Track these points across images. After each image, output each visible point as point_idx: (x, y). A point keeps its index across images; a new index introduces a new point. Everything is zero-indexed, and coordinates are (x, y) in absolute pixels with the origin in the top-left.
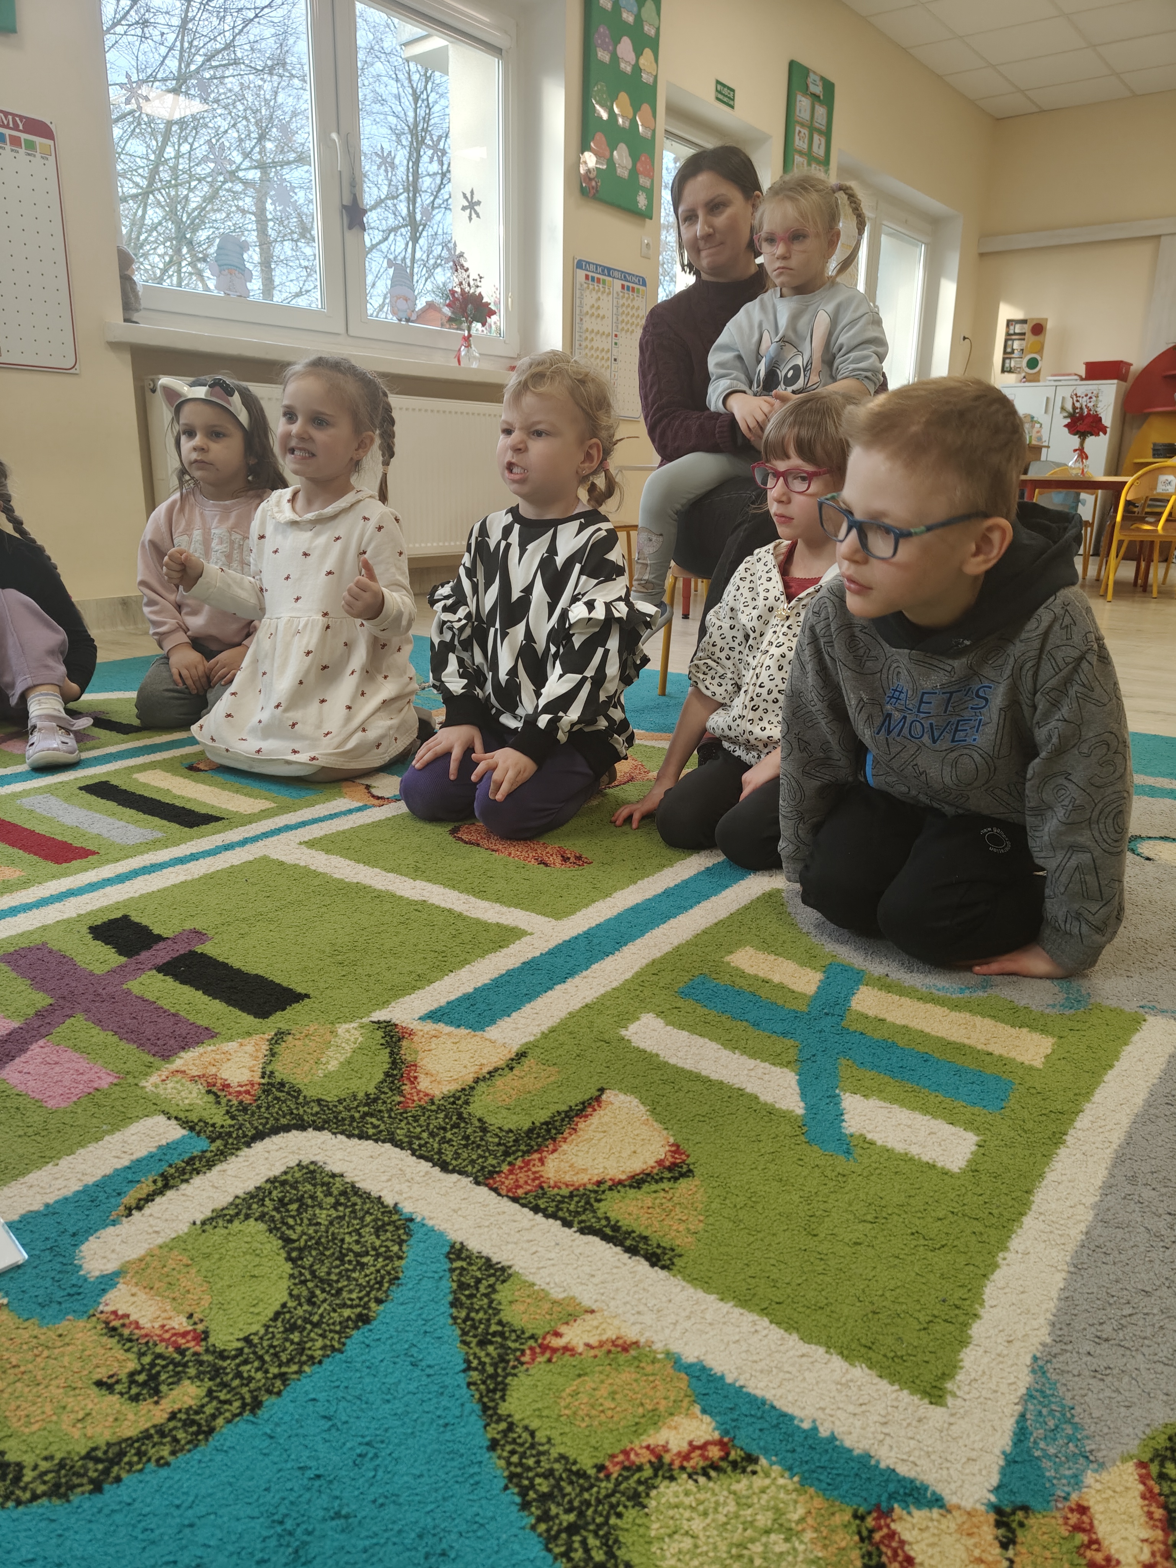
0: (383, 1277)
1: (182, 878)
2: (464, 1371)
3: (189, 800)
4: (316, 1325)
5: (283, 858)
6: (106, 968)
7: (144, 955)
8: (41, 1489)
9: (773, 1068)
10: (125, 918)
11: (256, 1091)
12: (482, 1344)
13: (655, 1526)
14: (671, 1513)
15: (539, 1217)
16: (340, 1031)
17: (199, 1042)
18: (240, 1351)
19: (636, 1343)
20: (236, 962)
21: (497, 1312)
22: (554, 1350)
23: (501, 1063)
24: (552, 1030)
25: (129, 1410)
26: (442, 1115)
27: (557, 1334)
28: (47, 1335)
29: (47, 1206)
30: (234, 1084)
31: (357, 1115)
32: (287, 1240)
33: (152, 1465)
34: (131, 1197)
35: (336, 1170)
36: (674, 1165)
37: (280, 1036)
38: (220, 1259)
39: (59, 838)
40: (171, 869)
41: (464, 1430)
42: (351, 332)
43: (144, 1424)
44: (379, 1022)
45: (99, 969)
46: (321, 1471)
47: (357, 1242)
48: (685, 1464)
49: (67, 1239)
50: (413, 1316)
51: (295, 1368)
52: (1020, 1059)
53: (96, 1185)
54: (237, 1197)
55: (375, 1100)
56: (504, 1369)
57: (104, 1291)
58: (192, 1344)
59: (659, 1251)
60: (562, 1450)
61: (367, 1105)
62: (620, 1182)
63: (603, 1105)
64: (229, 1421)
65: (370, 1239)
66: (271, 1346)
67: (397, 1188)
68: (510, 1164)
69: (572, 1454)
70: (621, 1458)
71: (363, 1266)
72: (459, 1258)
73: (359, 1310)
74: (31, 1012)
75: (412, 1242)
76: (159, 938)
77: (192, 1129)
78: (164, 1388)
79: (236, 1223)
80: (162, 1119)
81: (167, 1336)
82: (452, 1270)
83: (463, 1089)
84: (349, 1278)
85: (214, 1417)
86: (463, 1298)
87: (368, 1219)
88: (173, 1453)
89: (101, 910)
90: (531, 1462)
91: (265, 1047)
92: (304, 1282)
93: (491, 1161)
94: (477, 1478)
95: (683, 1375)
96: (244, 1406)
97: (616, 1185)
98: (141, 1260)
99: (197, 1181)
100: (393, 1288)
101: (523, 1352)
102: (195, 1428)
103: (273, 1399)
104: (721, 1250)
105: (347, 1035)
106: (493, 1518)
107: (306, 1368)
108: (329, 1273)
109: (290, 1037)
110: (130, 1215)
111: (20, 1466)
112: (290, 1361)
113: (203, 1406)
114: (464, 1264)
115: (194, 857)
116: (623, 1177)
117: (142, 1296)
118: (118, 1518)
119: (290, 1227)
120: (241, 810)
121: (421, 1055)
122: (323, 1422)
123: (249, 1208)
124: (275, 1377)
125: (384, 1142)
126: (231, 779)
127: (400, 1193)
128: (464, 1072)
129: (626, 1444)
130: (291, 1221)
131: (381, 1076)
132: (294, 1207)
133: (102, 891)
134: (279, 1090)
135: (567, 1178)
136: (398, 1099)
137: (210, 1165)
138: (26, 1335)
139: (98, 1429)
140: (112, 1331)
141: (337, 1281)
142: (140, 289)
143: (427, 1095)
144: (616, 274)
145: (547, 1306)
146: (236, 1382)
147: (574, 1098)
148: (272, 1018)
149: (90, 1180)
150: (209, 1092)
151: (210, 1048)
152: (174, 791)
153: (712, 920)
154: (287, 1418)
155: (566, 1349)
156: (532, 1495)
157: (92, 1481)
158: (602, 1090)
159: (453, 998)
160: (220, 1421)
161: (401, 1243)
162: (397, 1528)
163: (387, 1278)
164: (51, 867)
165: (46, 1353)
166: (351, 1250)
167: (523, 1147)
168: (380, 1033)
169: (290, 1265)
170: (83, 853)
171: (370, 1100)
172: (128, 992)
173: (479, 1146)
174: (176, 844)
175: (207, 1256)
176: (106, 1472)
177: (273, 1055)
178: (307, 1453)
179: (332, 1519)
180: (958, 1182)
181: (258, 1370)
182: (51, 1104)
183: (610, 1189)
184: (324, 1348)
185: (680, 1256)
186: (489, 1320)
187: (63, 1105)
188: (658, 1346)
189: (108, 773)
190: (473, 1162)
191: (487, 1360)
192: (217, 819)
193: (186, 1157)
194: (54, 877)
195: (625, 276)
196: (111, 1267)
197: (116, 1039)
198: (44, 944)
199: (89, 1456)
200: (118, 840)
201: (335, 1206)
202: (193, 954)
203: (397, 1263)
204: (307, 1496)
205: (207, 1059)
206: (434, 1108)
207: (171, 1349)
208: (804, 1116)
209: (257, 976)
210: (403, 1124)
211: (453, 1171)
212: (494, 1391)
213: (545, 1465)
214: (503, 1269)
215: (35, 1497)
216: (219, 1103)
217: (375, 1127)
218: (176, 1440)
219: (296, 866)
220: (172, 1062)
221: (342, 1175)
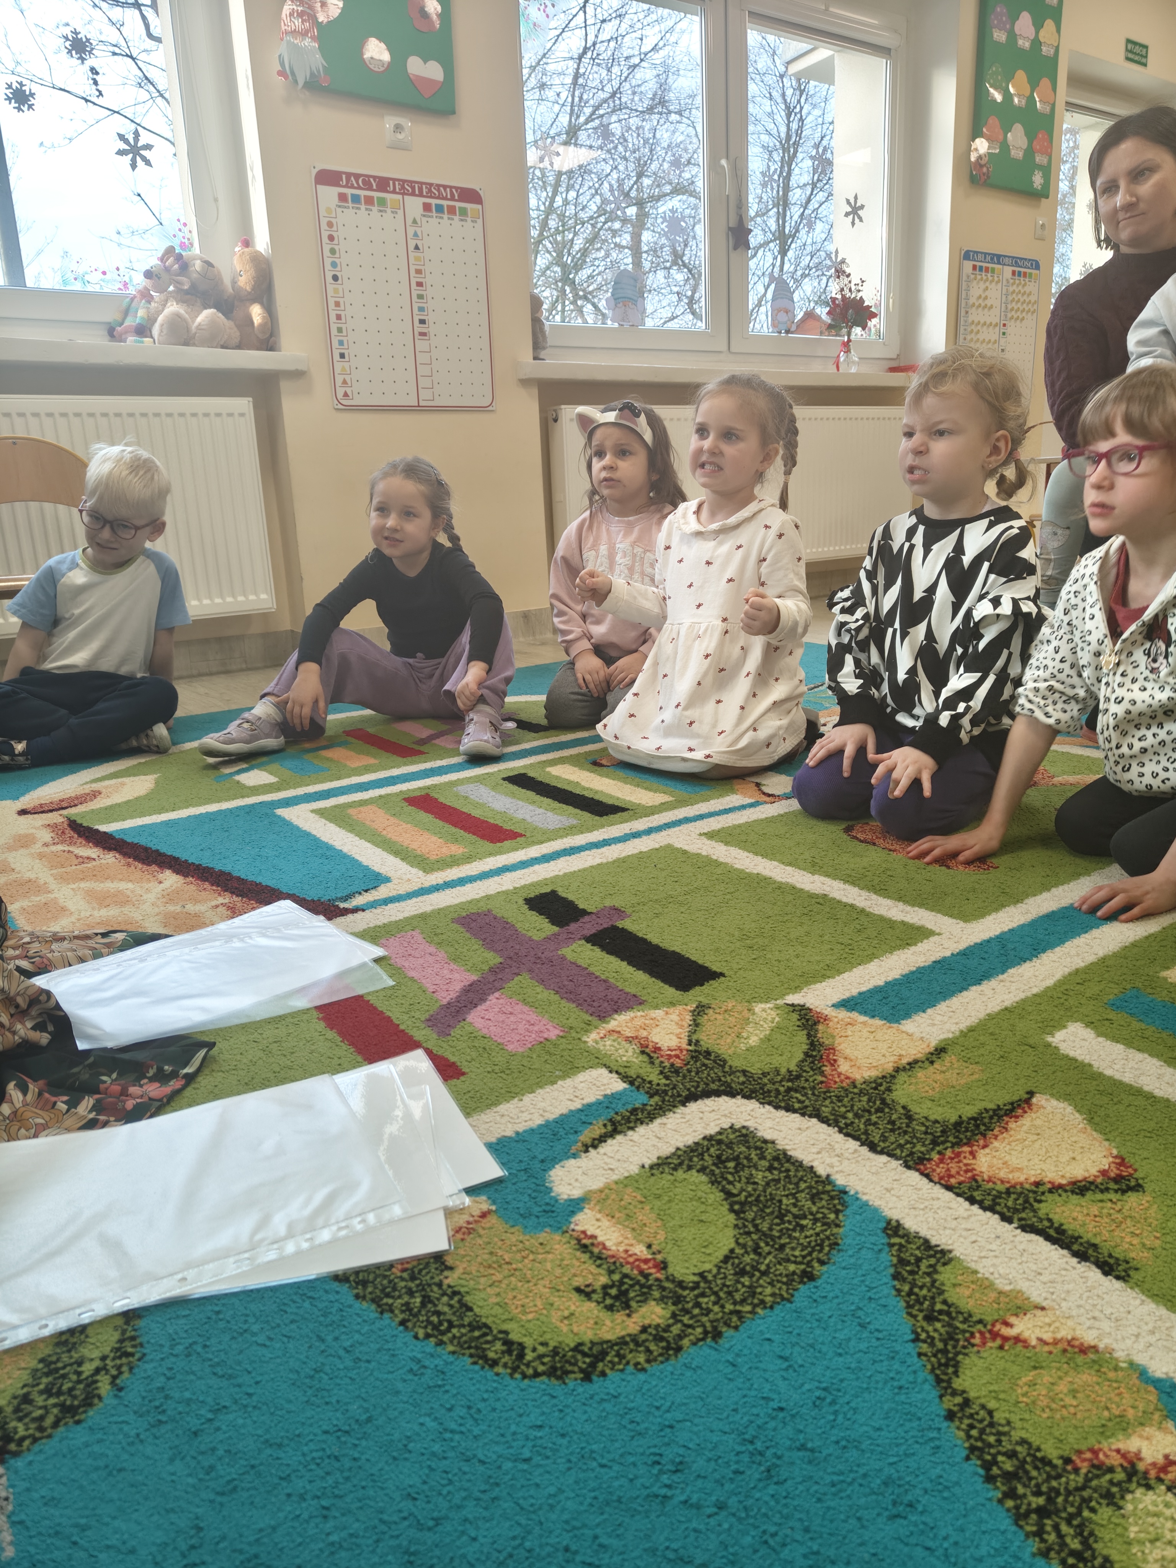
0: (823, 1241)
1: (598, 861)
2: (913, 1341)
3: (597, 792)
4: (764, 1273)
5: (686, 848)
6: (543, 935)
7: (573, 926)
8: (541, 1368)
10: (553, 892)
11: (684, 1055)
12: (929, 1319)
13: (1134, 1529)
14: (1150, 1520)
15: (975, 1208)
16: (757, 1010)
17: (629, 1008)
18: (696, 1286)
19: (1095, 1347)
20: (654, 939)
21: (941, 1292)
22: (1006, 1339)
23: (920, 1056)
24: (971, 1029)
25: (605, 1315)
26: (865, 1099)
27: (1007, 1324)
28: (531, 1242)
29: (517, 1133)
30: (665, 1048)
31: (782, 1089)
32: (728, 1194)
33: (630, 1368)
34: (587, 1135)
35: (768, 1136)
36: (1120, 1177)
37: (700, 1010)
38: (670, 1201)
39: (492, 821)
40: (587, 853)
41: (919, 1396)
42: (734, 349)
43: (619, 1332)
44: (793, 1005)
45: (537, 936)
46: (783, 1405)
47: (795, 1205)
48: (1162, 1475)
49: (537, 1165)
50: (855, 1281)
51: (748, 1308)
53: (556, 1121)
54: (678, 1149)
55: (798, 1077)
56: (955, 1347)
57: (573, 1213)
58: (653, 1271)
59: (1112, 1261)
60: (1024, 1434)
61: (789, 1080)
62: (1060, 1186)
63: (1034, 1109)
64: (694, 1344)
65: (807, 1204)
66: (724, 1285)
67: (828, 1161)
68: (939, 1153)
69: (1035, 1441)
70: (1088, 1455)
71: (803, 1228)
72: (896, 1235)
73: (803, 1267)
74: (486, 968)
75: (848, 1212)
76: (584, 912)
77: (632, 1083)
78: (633, 1304)
79: (680, 1171)
80: (604, 1071)
81: (631, 1260)
82: (890, 1245)
83: (884, 1077)
84: (790, 1236)
85: (680, 1337)
86: (905, 1274)
87: (803, 1185)
88: (648, 1361)
89: (532, 885)
90: (992, 1439)
91: (688, 1018)
92: (749, 1233)
93: (921, 1148)
94: (937, 1443)
95: (1151, 1388)
96: (706, 1333)
97: (1055, 1188)
98: (601, 1191)
99: (641, 1130)
100: (834, 1252)
101: (972, 1335)
102: (664, 1344)
103: (731, 1332)
105: (764, 1015)
106: (957, 1483)
107: (759, 1310)
108: (771, 1229)
109: (711, 1011)
110: (586, 1151)
111: (522, 1347)
112: (743, 1301)
113: (669, 1326)
114: (903, 1241)
115: (606, 843)
116: (1064, 1182)
117: (606, 1222)
118: (608, 1406)
119: (730, 1183)
120: (643, 802)
121: (838, 1040)
122: (779, 1362)
123: (691, 1160)
124: (732, 1312)
125: (810, 1116)
126: (631, 774)
127: (831, 1166)
128: (883, 1060)
129: (1092, 1442)
130: (730, 1177)
131: (802, 1056)
132: (731, 1164)
133: (531, 869)
134: (707, 1058)
135: (1002, 1174)
136: (820, 1078)
137: (651, 1117)
138: (514, 1239)
139: (583, 1328)
140: (584, 1248)
141: (780, 1238)
142: (546, 328)
143: (848, 1078)
144: (1006, 260)
145: (993, 1295)
146: (696, 1311)
147: (1002, 1098)
148: (692, 992)
149: (551, 1117)
150: (643, 1052)
151: (639, 1014)
152: (583, 783)
153: (1141, 933)
154: (746, 1351)
155: (1017, 1339)
156: (995, 1471)
157: (582, 1371)
158: (1031, 1094)
159: (864, 989)
160: (686, 1342)
161: (837, 1212)
162: (862, 1471)
163: (827, 1243)
164: (488, 846)
165: (531, 1257)
166: (788, 1211)
167: (951, 1139)
168: (796, 1016)
169: (733, 1216)
170: (513, 835)
171: (793, 1077)
172: (563, 958)
173: (905, 1132)
174: (590, 830)
175: (658, 1197)
176: (593, 1365)
177: (697, 1025)
178: (768, 1386)
179: (799, 1449)
181: (715, 1303)
182: (510, 1047)
183: (1050, 1191)
184: (773, 1295)
185: (1137, 1269)
186: (933, 1298)
187: (521, 1050)
188: (1120, 1354)
189: (525, 767)
190: (901, 1146)
191: (936, 1335)
192: (623, 810)
193: (630, 1107)
194: (491, 854)
196: (577, 1193)
197: (557, 997)
198: (489, 911)
199: (577, 1349)
200: (540, 825)
201: (770, 1169)
202: (614, 928)
203: (835, 1230)
204: (772, 1424)
205: (638, 1022)
206: (856, 1090)
207: (635, 1272)
209: (674, 953)
210: (827, 1102)
211: (881, 1152)
212: (946, 1365)
213: (1007, 1446)
214: (943, 1252)
215: (536, 1375)
216: (652, 1063)
217: (799, 1102)
218: (648, 1351)
219: (698, 855)
220: (608, 1022)
221: (773, 1142)
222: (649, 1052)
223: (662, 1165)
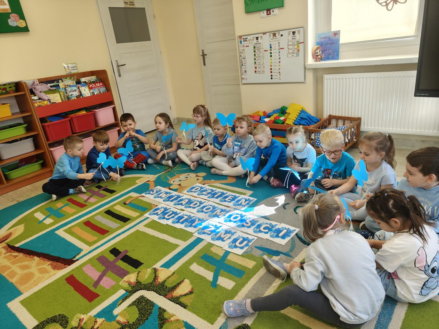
222: (130, 284)
223: (130, 305)
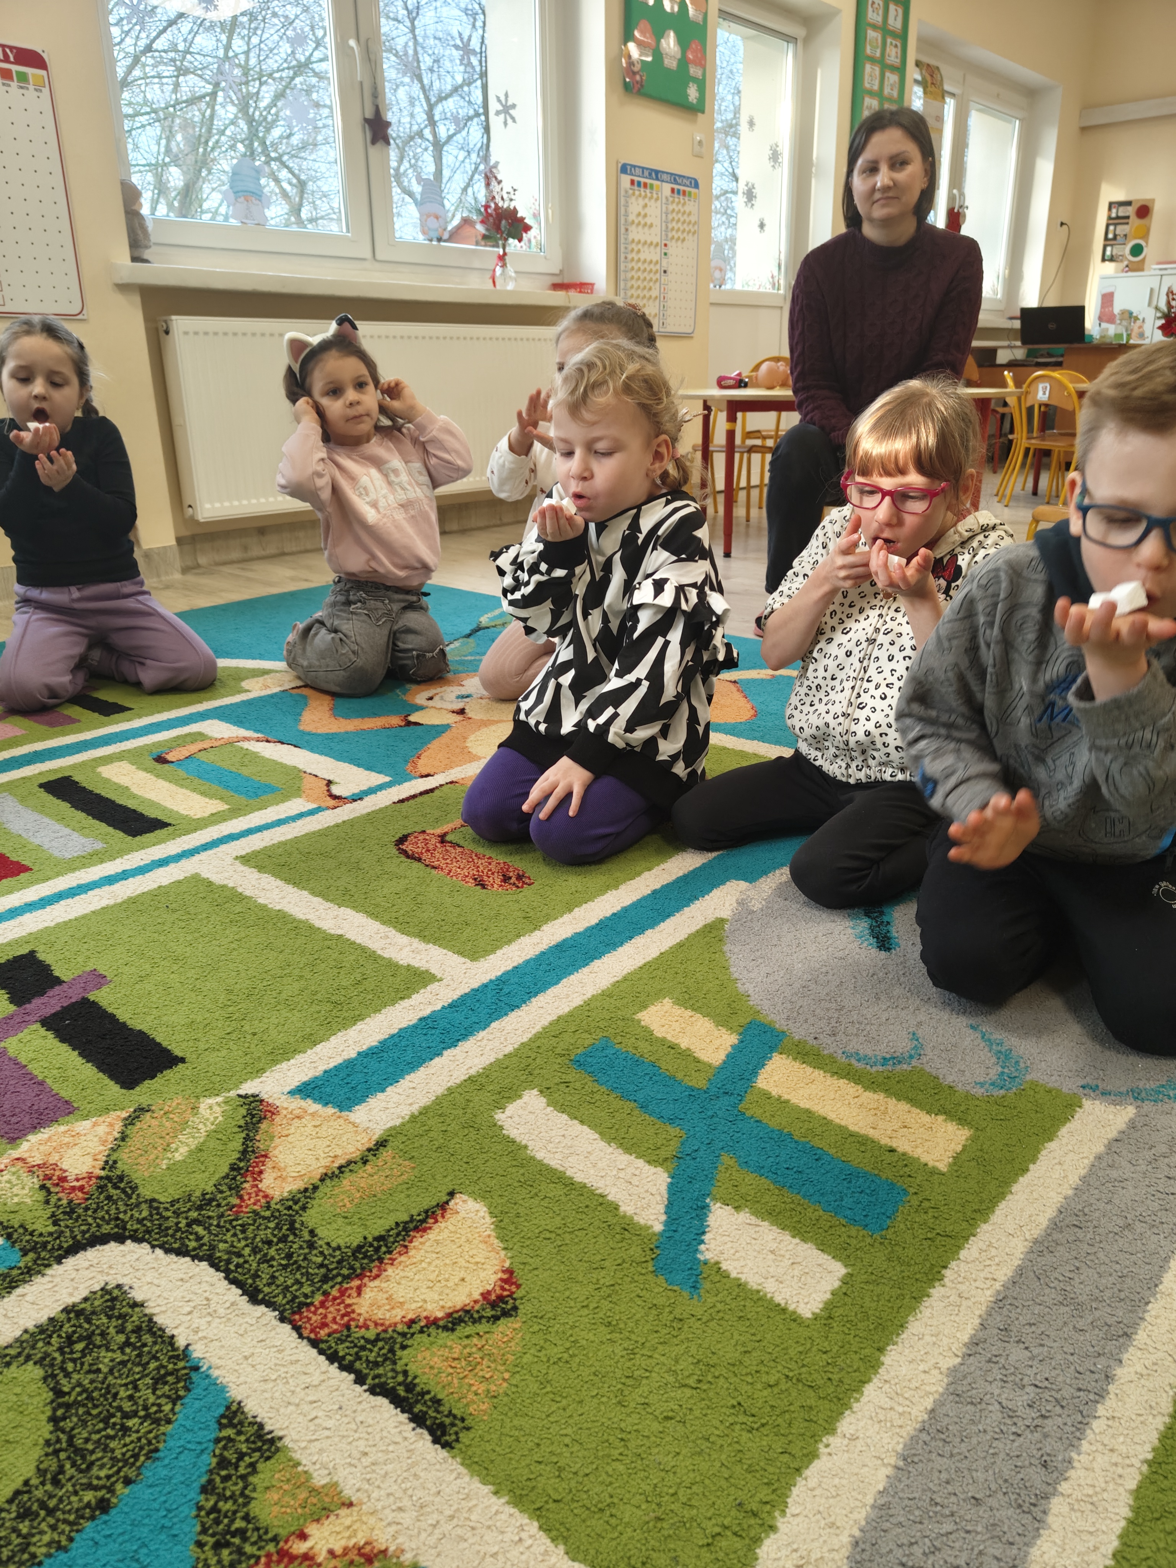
0: (141, 1448)
1: (104, 903)
3: (145, 801)
5: (213, 878)
7: (37, 1002)
9: (647, 1167)
10: (32, 954)
11: (91, 1186)
12: (218, 1546)
15: (334, 1369)
16: (202, 1107)
17: (53, 1121)
19: (384, 1552)
20: (123, 1015)
21: (248, 1500)
22: (293, 1559)
23: (356, 1155)
24: (423, 1111)
26: (273, 1224)
27: (303, 1536)
30: (71, 1177)
31: (184, 1222)
32: (58, 1393)
35: (140, 1297)
36: (501, 1298)
37: (141, 1110)
40: (97, 891)
42: (379, 256)
44: (246, 1097)
47: (131, 1398)
50: (156, 1505)
52: (925, 1158)
54: (26, 1331)
55: (210, 1202)
59: (447, 1421)
61: (200, 1208)
62: (435, 1322)
63: (447, 1215)
65: (146, 1394)
67: (196, 1323)
68: (326, 1294)
71: (126, 1432)
72: (231, 1425)
73: (102, 1493)
75: (188, 1399)
76: (58, 981)
77: (9, 1237)
79: (13, 1367)
82: (218, 1440)
83: (306, 1190)
84: (105, 1448)
86: (218, 1480)
87: (153, 1365)
89: (9, 944)
91: (119, 1126)
92: (56, 1452)
93: (307, 1289)
97: (429, 1325)
100: (148, 1463)
101: (258, 1560)
104: (516, 1422)
105: (208, 1114)
109: (148, 1116)
114: (233, 1432)
115: (125, 875)
116: (440, 1314)
119: (67, 1375)
120: (191, 813)
121: (277, 1141)
123: (33, 1347)
125: (201, 1259)
127: (196, 1331)
128: (315, 1165)
130: (70, 1366)
131: (225, 1169)
132: (80, 1346)
133: (20, 919)
134: (115, 1187)
135: (379, 1315)
136: (235, 1201)
137: (12, 1286)
141: (92, 1452)
142: (150, 225)
143: (266, 1196)
144: (665, 177)
145: (304, 1495)
147: (420, 1204)
148: (138, 1089)
150: (42, 1187)
151: (62, 1128)
153: (640, 961)
155: (306, 1557)
158: (452, 1194)
159: (332, 1065)
161: (176, 1400)
163: (146, 1450)
166: (119, 1409)
167: (345, 1272)
168: (243, 1111)
169: (50, 1427)
171: (206, 1201)
172: (4, 1052)
173: (299, 1268)
174: (112, 858)
177: (124, 1138)
180: (806, 1333)
183: (421, 1331)
184: (50, 1544)
185: (468, 1429)
186: (235, 1512)
188: (407, 1557)
189: (74, 767)
190: (286, 1290)
192: (164, 825)
195: (675, 178)
200: (56, 853)
201: (124, 1346)
202: (85, 1002)
203: (163, 1429)
205: (56, 1141)
206: (268, 1214)
208: (661, 1234)
209: (141, 1032)
210: (229, 1235)
211: (261, 1302)
214: (272, 1441)
216: (47, 1202)
217: (199, 1238)
219: (224, 887)
220: (18, 1146)
221: (142, 1305)
